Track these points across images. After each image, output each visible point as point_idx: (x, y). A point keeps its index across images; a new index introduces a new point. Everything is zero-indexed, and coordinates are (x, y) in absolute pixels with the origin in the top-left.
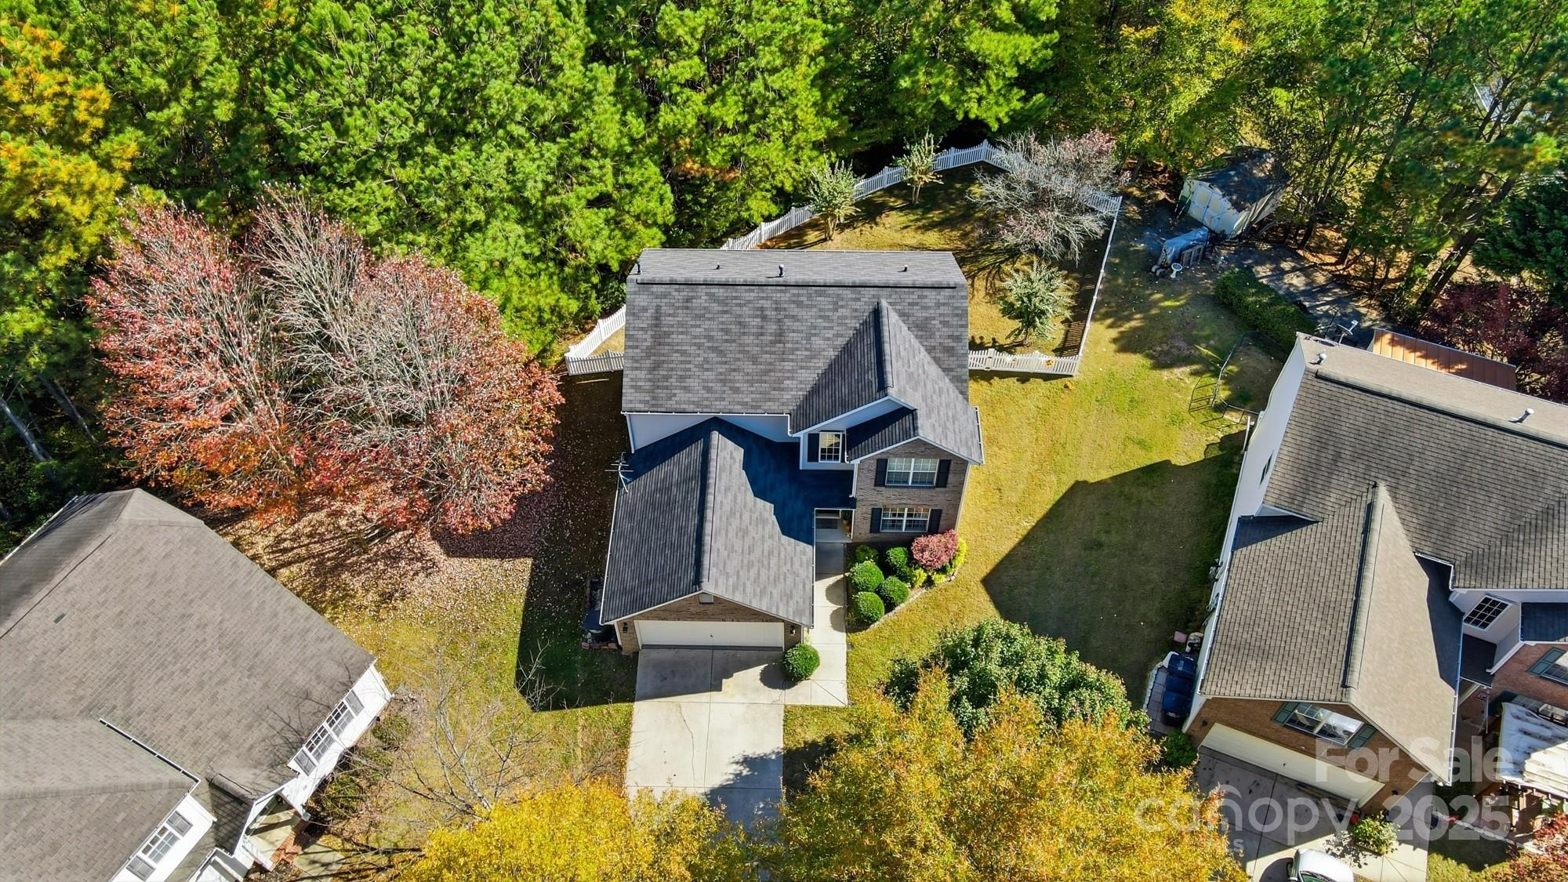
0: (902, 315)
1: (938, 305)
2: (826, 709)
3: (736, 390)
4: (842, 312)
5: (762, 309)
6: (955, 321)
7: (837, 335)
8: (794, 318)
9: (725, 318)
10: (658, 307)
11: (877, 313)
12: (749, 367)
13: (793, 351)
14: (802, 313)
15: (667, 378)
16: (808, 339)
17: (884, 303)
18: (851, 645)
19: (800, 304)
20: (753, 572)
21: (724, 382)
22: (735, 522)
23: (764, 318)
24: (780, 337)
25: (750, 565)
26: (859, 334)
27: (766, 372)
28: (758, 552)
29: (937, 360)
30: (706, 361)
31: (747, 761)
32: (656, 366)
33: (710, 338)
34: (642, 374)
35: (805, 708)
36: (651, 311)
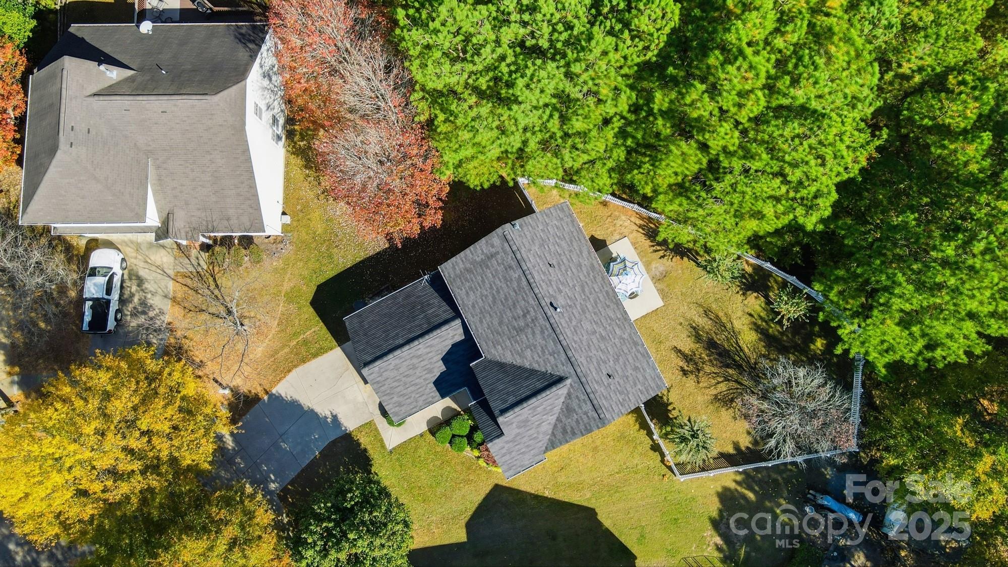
0: (569, 395)
1: (586, 413)
2: (382, 441)
3: (481, 322)
4: (551, 359)
5: (528, 312)
6: (582, 427)
7: (538, 362)
8: (534, 333)
9: (512, 294)
10: (497, 253)
11: (560, 380)
12: (496, 322)
13: (516, 342)
14: (538, 336)
15: (467, 280)
16: (527, 347)
17: (568, 382)
18: (421, 435)
19: (542, 332)
20: (396, 384)
21: (481, 312)
22: (415, 361)
23: (524, 316)
24: (520, 330)
25: (399, 380)
26: (544, 374)
27: (498, 333)
28: (410, 379)
29: (555, 426)
30: (486, 296)
31: (335, 418)
32: (469, 271)
33: (498, 292)
34: (461, 266)
35: (376, 429)
36: (493, 250)
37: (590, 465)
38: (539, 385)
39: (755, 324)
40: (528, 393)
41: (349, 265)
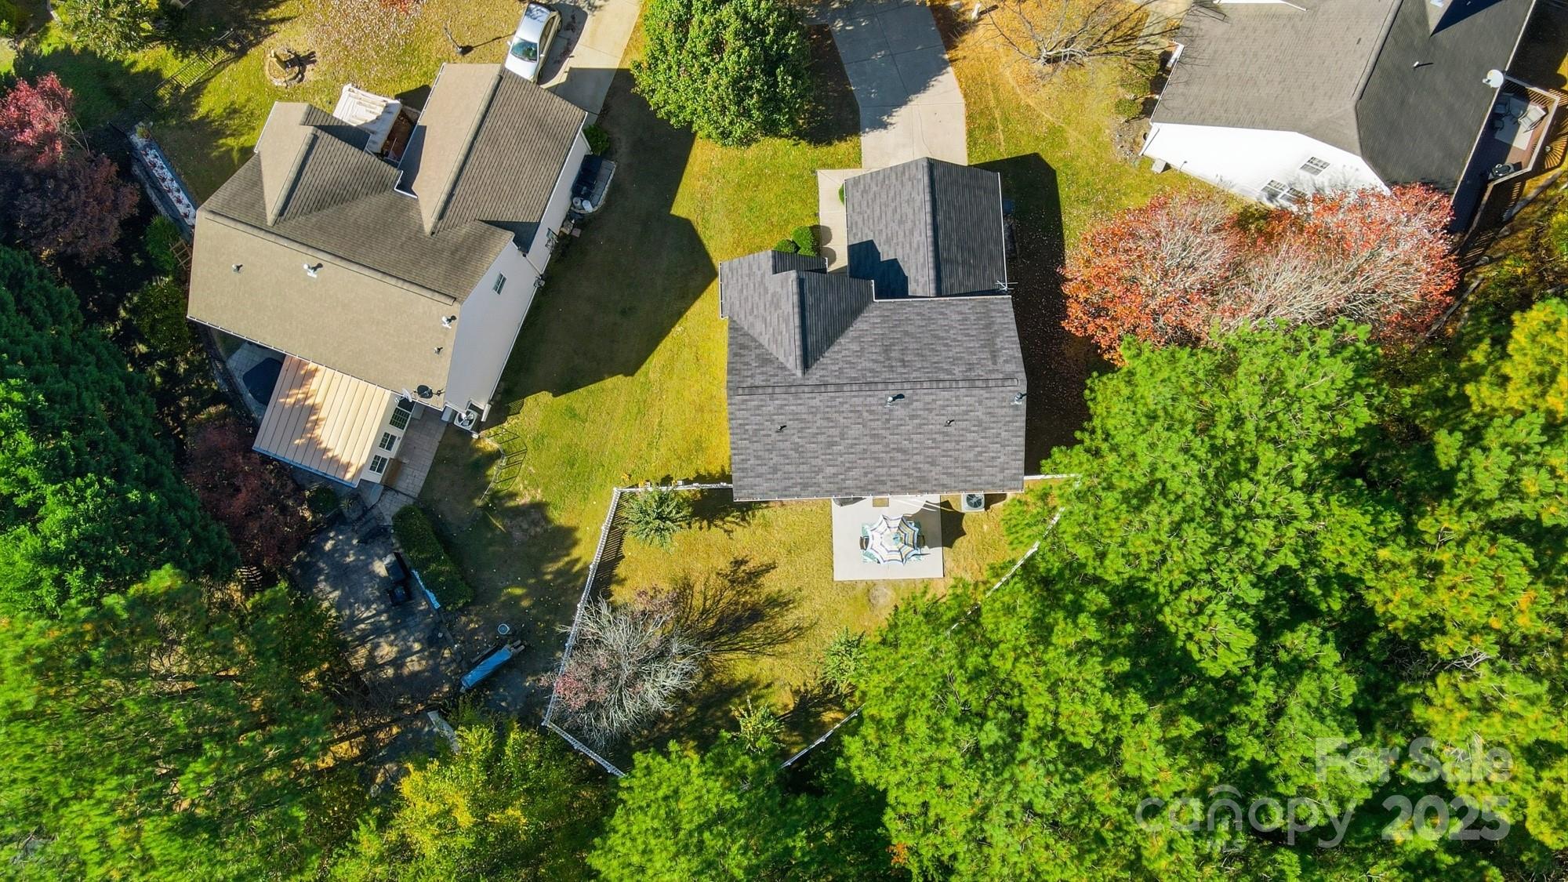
0: (784, 368)
1: (752, 376)
2: (832, 167)
3: (918, 314)
4: (836, 367)
5: (904, 366)
6: (738, 366)
7: (839, 352)
8: (875, 361)
9: (936, 359)
10: (995, 363)
11: (806, 365)
12: (910, 329)
13: (875, 340)
14: (870, 365)
15: (979, 319)
16: (862, 349)
17: (799, 373)
18: (816, 215)
19: (872, 371)
20: (892, 194)
21: (930, 319)
22: (909, 225)
23: (903, 361)
24: (887, 350)
25: (894, 199)
26: (821, 353)
27: (896, 326)
28: (890, 213)
29: (754, 340)
30: (947, 331)
31: (884, 126)
32: (988, 326)
33: (946, 345)
34: (999, 320)
35: (848, 166)
36: (1001, 360)
37: (686, 394)
38: (811, 339)
39: (755, 685)
40: (808, 322)
41: (1065, 219)
